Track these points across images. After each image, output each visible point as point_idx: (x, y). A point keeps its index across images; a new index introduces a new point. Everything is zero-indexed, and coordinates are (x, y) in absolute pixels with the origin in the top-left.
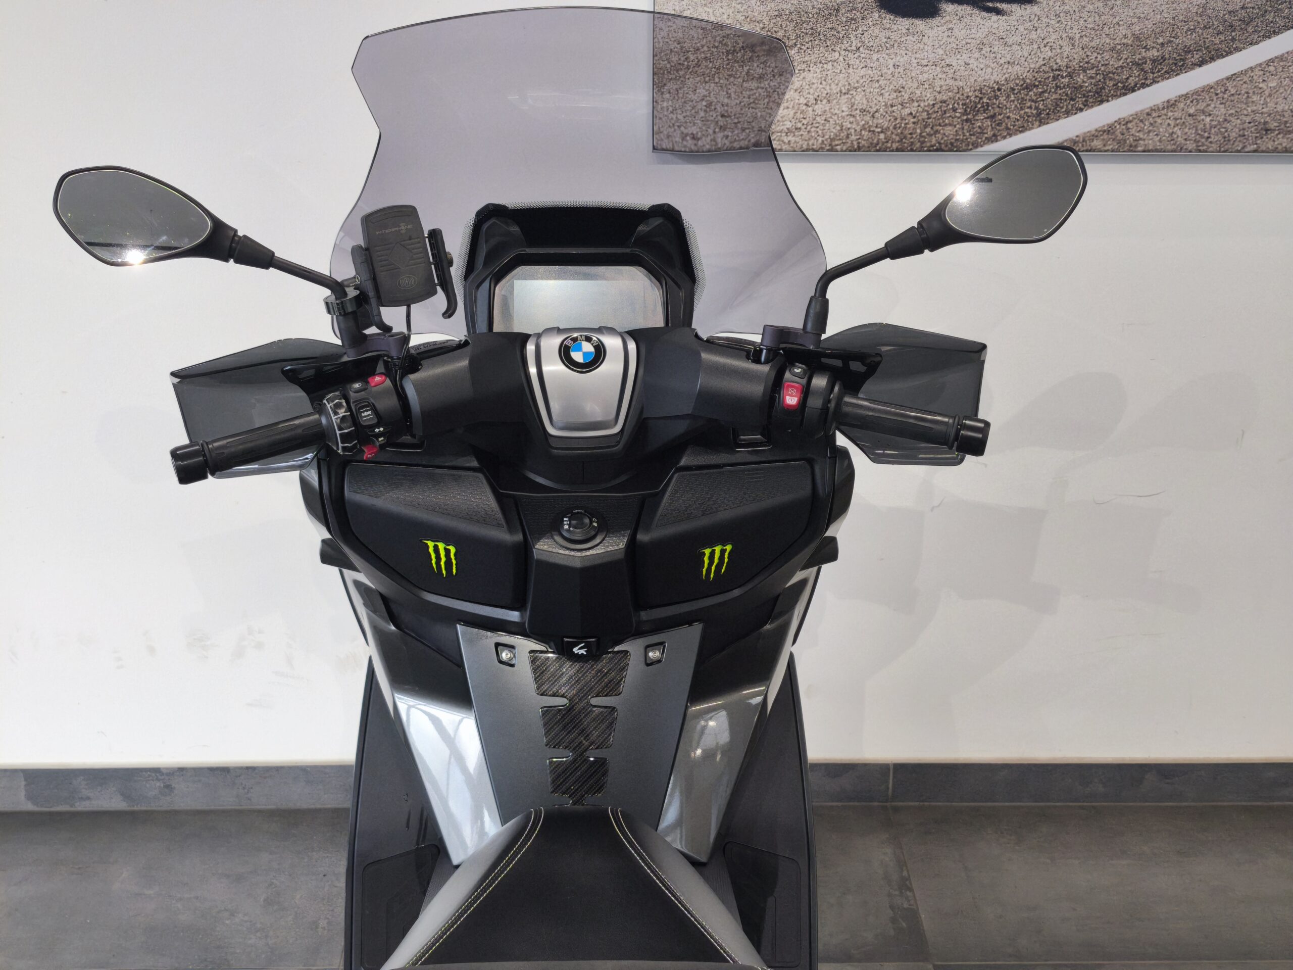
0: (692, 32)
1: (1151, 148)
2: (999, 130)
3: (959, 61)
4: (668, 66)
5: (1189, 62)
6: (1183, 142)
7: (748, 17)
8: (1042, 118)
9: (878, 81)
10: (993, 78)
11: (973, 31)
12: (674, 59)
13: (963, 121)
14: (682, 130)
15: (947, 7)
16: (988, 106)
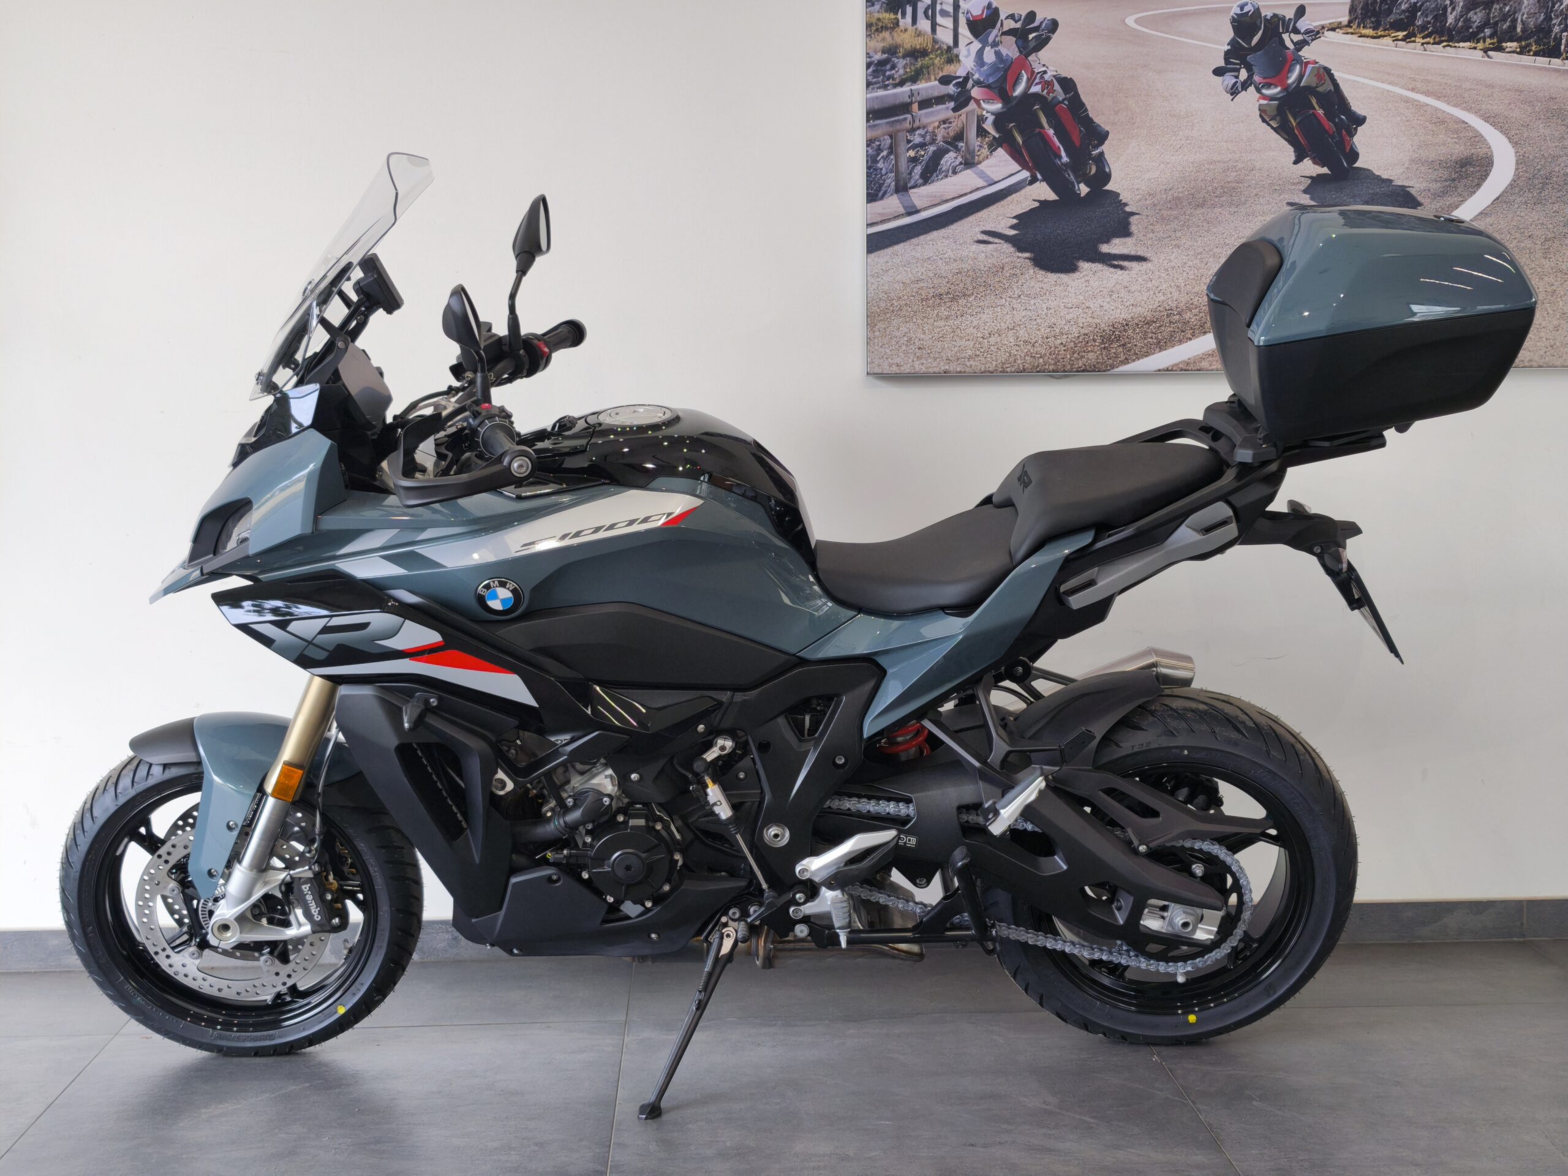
0: (896, 286)
3: (1096, 305)
4: (878, 310)
7: (935, 274)
8: (1161, 345)
9: (1036, 320)
10: (1122, 316)
11: (1105, 282)
12: (883, 305)
13: (1101, 348)
14: (889, 359)
15: (1084, 265)
16: (1120, 337)
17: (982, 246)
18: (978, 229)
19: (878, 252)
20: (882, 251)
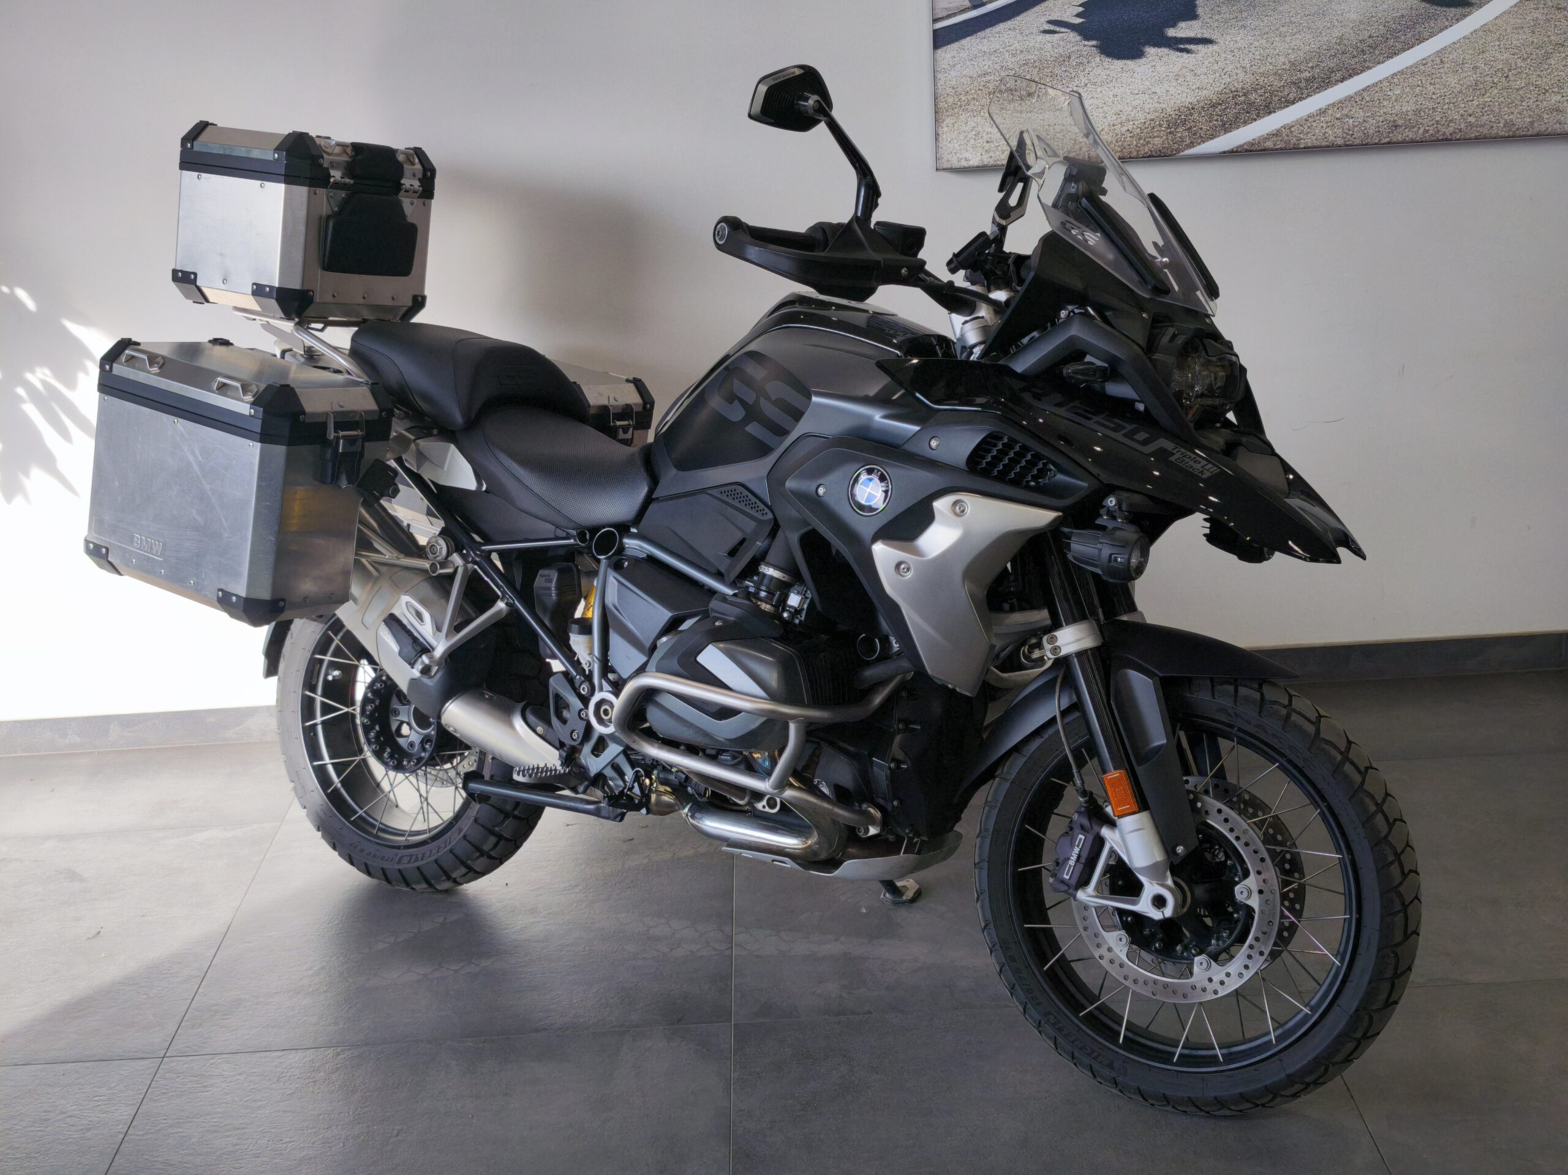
0: (963, 80)
1: (1310, 145)
2: (1195, 139)
3: (1162, 90)
4: (946, 106)
5: (1333, 79)
6: (1334, 139)
7: (1002, 67)
8: (1227, 127)
9: (1102, 108)
10: (1187, 100)
11: (1171, 66)
12: (950, 100)
13: (1167, 133)
14: (958, 154)
15: (1151, 51)
16: (1185, 120)
17: (1048, 37)
18: (1044, 20)
19: (945, 48)
20: (949, 46)
